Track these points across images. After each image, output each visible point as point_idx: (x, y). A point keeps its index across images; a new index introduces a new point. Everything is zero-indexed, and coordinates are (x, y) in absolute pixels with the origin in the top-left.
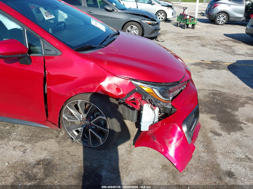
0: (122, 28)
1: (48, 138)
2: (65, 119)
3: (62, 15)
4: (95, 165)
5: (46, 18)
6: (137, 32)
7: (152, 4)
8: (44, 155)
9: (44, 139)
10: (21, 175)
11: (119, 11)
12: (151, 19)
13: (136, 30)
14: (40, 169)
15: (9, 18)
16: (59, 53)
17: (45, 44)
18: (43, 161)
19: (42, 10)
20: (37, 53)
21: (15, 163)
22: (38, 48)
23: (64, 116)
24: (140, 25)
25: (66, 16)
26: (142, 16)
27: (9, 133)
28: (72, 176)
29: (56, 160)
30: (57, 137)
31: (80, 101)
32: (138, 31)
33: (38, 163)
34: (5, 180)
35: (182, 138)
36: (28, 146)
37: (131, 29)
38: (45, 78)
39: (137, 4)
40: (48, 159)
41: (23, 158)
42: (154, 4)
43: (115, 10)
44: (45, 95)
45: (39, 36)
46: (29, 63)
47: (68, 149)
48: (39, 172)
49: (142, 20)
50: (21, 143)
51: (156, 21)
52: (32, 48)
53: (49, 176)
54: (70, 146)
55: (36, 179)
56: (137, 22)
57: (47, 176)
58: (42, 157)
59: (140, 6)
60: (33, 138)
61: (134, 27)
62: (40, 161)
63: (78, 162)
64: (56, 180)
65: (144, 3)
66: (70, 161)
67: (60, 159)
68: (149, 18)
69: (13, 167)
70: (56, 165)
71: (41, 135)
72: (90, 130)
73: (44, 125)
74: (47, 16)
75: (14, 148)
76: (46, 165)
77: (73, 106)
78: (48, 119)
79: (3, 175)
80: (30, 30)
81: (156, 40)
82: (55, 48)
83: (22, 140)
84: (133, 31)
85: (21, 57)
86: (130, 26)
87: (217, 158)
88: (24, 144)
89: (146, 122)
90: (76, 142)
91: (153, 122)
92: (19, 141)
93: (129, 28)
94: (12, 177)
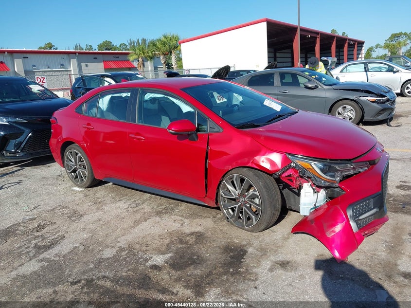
0: (330, 111)
1: (205, 217)
2: (222, 196)
3: (236, 98)
4: (244, 243)
5: (218, 102)
6: (352, 115)
7: (395, 72)
8: (198, 229)
9: (201, 217)
10: (176, 240)
11: (325, 87)
12: (376, 94)
13: (352, 112)
14: (192, 238)
15: (186, 103)
16: (221, 130)
17: (210, 123)
18: (196, 233)
19: (216, 95)
20: (205, 131)
21: (173, 231)
22: (204, 127)
23: (221, 192)
24: (357, 104)
25: (240, 98)
26: (362, 91)
27: (173, 210)
28: (219, 247)
29: (209, 234)
30: (214, 217)
31: (235, 175)
32: (354, 113)
33: (192, 234)
34: (163, 241)
35: (344, 222)
36: (187, 221)
37: (344, 110)
38: (207, 154)
39: (367, 74)
40: (201, 232)
41: (180, 229)
42: (398, 71)
43: (319, 87)
44: (206, 170)
45: (206, 116)
46: (196, 140)
47: (222, 228)
48: (192, 240)
49: (360, 97)
50: (181, 218)
51: (385, 96)
52: (200, 127)
53: (198, 244)
54: (224, 226)
55: (187, 245)
56: (353, 100)
57: (196, 243)
58: (197, 230)
59: (372, 77)
60: (192, 216)
61: (348, 107)
62: (194, 233)
63: (228, 238)
64: (204, 248)
65: (381, 71)
66: (221, 236)
67: (212, 234)
68: (372, 93)
69: (171, 234)
70: (207, 237)
71: (199, 214)
72: (244, 207)
73: (202, 201)
74: (219, 100)
75: (175, 220)
76: (199, 236)
77: (230, 181)
78: (207, 195)
79: (162, 237)
80: (200, 112)
81: (387, 125)
82: (218, 126)
83: (182, 216)
84: (346, 113)
85: (190, 134)
86: (341, 107)
87: (400, 259)
88: (183, 219)
89: (305, 204)
90: (231, 222)
91: (315, 205)
92: (180, 216)
93: (340, 110)
94: (168, 240)
